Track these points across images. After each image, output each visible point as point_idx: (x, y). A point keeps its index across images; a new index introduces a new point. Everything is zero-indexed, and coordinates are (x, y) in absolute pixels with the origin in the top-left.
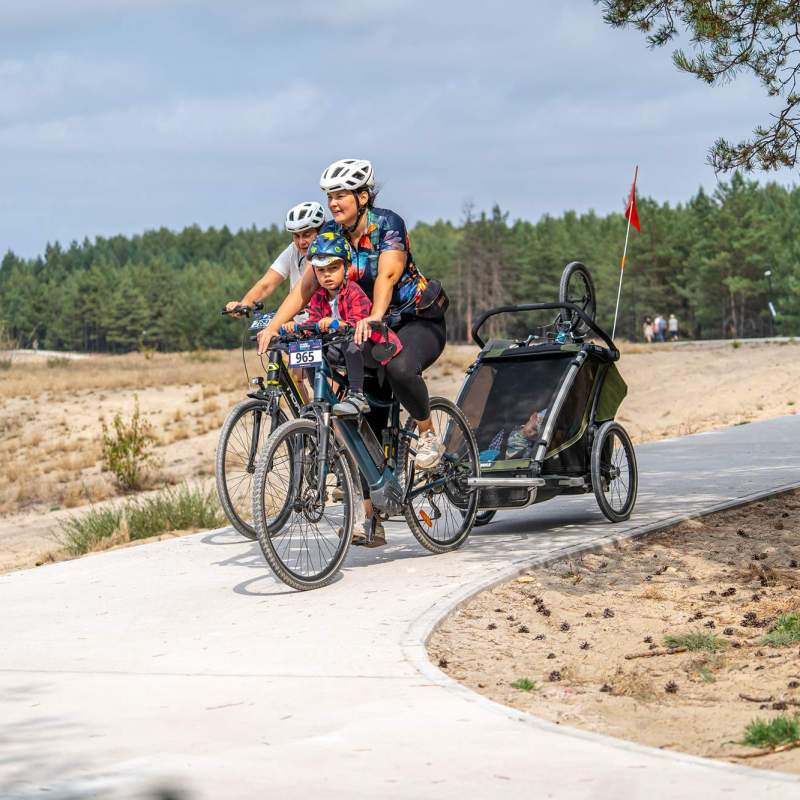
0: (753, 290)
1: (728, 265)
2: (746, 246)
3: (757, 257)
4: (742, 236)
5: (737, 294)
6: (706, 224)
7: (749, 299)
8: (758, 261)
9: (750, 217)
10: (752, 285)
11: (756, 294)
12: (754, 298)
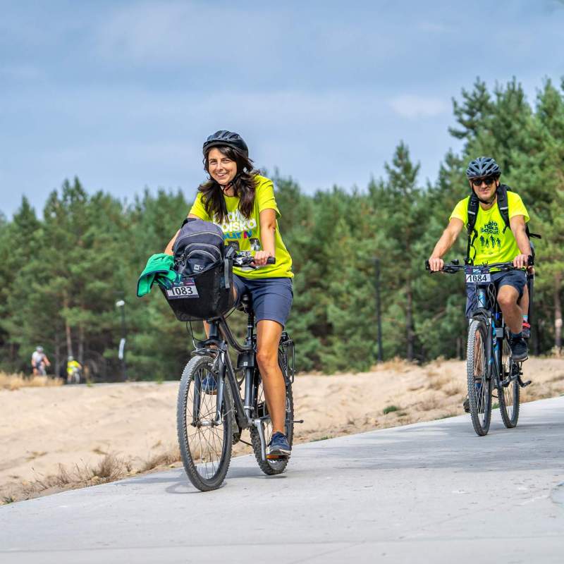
0: (94, 324)
1: (65, 293)
2: (89, 270)
3: (99, 284)
4: (83, 258)
5: (74, 329)
6: (32, 243)
7: (89, 335)
8: (102, 290)
9: (93, 235)
10: (95, 318)
11: (98, 329)
12: (97, 334)
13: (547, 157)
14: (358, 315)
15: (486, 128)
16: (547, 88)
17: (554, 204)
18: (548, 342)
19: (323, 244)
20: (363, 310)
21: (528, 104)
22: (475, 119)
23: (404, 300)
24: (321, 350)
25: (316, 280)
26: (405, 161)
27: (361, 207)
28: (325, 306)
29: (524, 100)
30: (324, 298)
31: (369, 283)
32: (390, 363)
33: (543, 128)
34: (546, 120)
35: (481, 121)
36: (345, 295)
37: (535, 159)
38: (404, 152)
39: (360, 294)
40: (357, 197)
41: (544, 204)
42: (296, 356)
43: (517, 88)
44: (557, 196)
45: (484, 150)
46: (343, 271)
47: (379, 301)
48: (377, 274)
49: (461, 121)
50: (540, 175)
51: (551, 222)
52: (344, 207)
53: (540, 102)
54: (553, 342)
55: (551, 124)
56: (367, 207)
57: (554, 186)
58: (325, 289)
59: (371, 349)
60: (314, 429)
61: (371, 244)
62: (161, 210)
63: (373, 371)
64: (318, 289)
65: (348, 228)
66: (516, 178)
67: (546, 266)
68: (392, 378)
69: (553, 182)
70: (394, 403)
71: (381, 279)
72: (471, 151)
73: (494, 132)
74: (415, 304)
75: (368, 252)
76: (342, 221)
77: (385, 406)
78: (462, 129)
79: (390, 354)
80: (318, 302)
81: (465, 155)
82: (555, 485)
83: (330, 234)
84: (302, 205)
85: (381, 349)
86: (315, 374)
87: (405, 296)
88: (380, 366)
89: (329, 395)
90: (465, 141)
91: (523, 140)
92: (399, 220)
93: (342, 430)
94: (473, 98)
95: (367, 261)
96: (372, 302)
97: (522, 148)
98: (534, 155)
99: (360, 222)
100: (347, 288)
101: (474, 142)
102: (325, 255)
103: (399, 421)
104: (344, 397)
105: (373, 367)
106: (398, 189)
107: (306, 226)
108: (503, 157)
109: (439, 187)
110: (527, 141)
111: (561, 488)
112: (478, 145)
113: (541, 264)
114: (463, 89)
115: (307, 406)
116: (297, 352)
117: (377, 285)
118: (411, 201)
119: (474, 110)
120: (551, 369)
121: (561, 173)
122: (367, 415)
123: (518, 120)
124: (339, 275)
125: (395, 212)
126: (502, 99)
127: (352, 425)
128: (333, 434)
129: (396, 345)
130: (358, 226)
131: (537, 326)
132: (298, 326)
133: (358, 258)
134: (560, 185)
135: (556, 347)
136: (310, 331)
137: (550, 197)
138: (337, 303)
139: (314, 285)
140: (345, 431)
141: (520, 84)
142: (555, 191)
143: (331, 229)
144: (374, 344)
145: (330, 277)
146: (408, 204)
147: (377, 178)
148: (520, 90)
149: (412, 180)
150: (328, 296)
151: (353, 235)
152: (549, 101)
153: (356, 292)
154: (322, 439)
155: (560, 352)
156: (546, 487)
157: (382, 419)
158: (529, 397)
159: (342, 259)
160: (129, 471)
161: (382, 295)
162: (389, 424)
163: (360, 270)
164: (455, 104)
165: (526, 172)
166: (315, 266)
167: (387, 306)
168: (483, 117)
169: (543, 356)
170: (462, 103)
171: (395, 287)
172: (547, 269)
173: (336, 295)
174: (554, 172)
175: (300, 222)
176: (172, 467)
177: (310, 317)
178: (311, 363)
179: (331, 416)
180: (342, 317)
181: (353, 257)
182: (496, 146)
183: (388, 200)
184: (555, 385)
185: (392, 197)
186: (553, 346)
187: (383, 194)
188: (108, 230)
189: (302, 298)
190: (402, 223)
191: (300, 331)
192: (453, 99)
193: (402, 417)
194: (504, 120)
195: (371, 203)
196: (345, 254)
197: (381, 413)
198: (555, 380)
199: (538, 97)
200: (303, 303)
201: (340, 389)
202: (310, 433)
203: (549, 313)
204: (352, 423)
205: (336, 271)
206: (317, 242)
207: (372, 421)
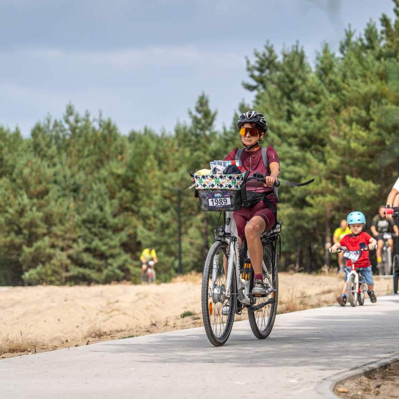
13: (323, 108)
14: (163, 235)
15: (273, 83)
16: (326, 51)
17: (328, 148)
18: (319, 262)
19: (134, 176)
20: (167, 231)
21: (308, 64)
22: (264, 75)
23: (201, 224)
24: (131, 264)
25: (128, 205)
26: (205, 108)
27: (167, 146)
28: (135, 227)
29: (305, 61)
30: (134, 220)
31: (172, 209)
32: (189, 276)
33: (320, 85)
34: (323, 77)
35: (269, 77)
36: (153, 219)
37: (313, 109)
38: (204, 100)
39: (165, 218)
40: (164, 136)
41: (319, 147)
42: (110, 268)
43: (299, 50)
44: (330, 140)
45: (271, 101)
46: (151, 199)
47: (180, 224)
48: (180, 201)
49: (252, 76)
50: (317, 123)
51: (325, 162)
52: (153, 145)
53: (319, 63)
54: (323, 262)
55: (327, 81)
56: (172, 146)
57: (328, 133)
58: (136, 213)
59: (173, 264)
60: (123, 329)
61: (175, 177)
63: (174, 282)
64: (130, 213)
65: (156, 162)
66: (296, 125)
67: (320, 199)
68: (189, 289)
69: (327, 130)
70: (190, 309)
71: (182, 205)
72: (260, 101)
73: (280, 87)
74: (210, 227)
75: (173, 183)
76: (152, 157)
77: (182, 311)
78: (253, 83)
79: (188, 268)
80: (130, 224)
81: (255, 104)
82: (320, 379)
83: (141, 168)
84: (119, 142)
85: (180, 264)
86: (125, 284)
87: (203, 221)
88: (179, 279)
89: (137, 301)
90: (255, 93)
91: (303, 94)
92: (199, 157)
93: (146, 330)
94: (263, 58)
95: (171, 190)
96: (175, 225)
97: (303, 101)
98: (312, 106)
99: (166, 158)
100: (154, 212)
101: (263, 94)
102: (137, 184)
103: (193, 323)
104: (149, 303)
105: (173, 279)
106: (198, 131)
107: (122, 160)
108: (286, 107)
109: (233, 131)
110: (307, 94)
111: (325, 382)
112: (267, 97)
113: (315, 197)
114: (255, 50)
115: (118, 310)
116: (111, 265)
117: (179, 210)
118: (209, 141)
119: (264, 68)
120: (320, 284)
121: (334, 121)
122: (167, 318)
123: (300, 77)
124: (148, 202)
125: (196, 150)
126: (287, 59)
127: (154, 326)
128: (138, 334)
129: (193, 262)
130: (165, 161)
131: (310, 249)
132: (112, 243)
133: (164, 188)
134: (333, 132)
135: (326, 266)
136: (122, 248)
137: (325, 142)
138: (145, 225)
139: (127, 209)
140: (148, 331)
141: (302, 47)
142: (328, 137)
143: (141, 163)
144: (175, 260)
145: (140, 203)
146: (206, 144)
147: (182, 122)
148: (302, 52)
149: (211, 124)
150: (138, 219)
151: (160, 169)
152: (326, 62)
153: (161, 216)
154: (129, 337)
155: (329, 270)
156: (312, 380)
157: (179, 322)
158: (302, 306)
159: (151, 188)
161: (183, 219)
162: (185, 326)
163: (165, 198)
164: (248, 62)
165: (305, 120)
166: (128, 193)
167: (187, 229)
168: (270, 73)
169: (314, 273)
170: (254, 61)
171: (194, 213)
172: (320, 201)
173: (145, 218)
174: (328, 121)
175: (116, 157)
176: (3, 357)
177: (123, 236)
178: (122, 274)
179: (137, 319)
180: (149, 237)
181: (160, 187)
182: (281, 98)
183: (190, 141)
184: (323, 298)
185: (193, 138)
186: (323, 265)
187: (186, 135)
189: (116, 220)
190: (201, 160)
191: (114, 247)
192: (246, 58)
193: (196, 321)
194: (288, 76)
195: (176, 143)
196: (153, 184)
197: (179, 317)
198: (324, 293)
199: (317, 59)
200: (117, 224)
201: (146, 296)
202: (119, 332)
203: (320, 238)
204: (155, 325)
205: (145, 198)
206: (130, 174)
207: (171, 323)
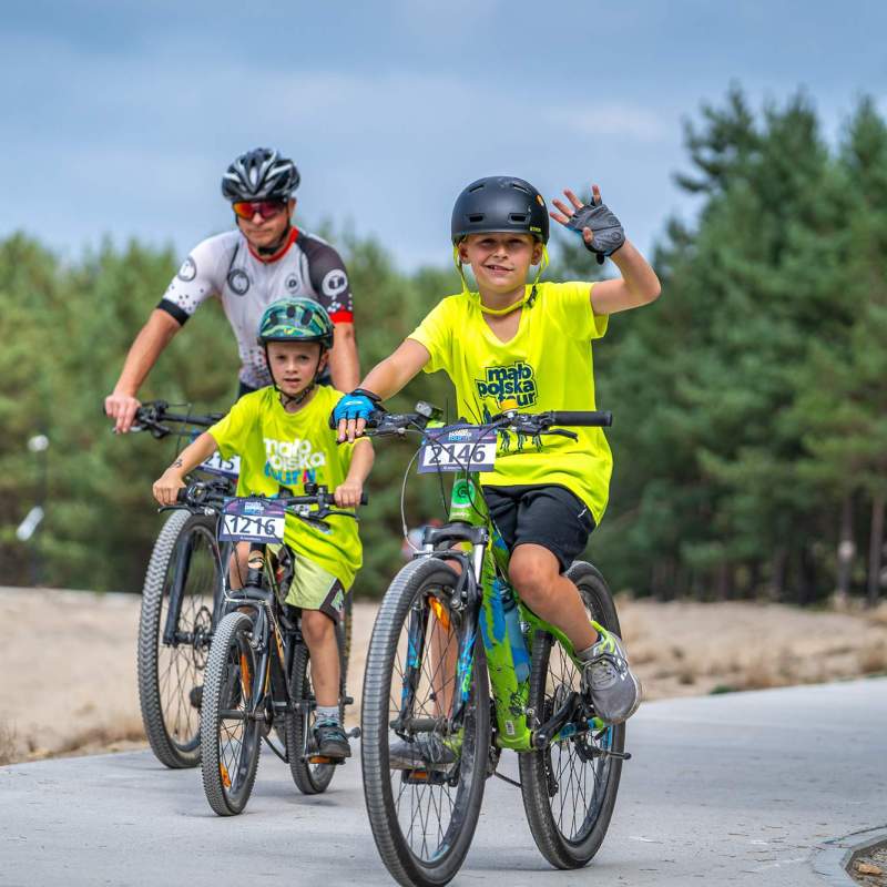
13: (854, 242)
15: (743, 176)
16: (864, 112)
17: (860, 331)
18: (823, 584)
22: (723, 157)
33: (848, 187)
35: (735, 163)
37: (829, 242)
41: (841, 328)
43: (803, 108)
45: (737, 218)
49: (699, 162)
50: (838, 272)
51: (850, 361)
53: (848, 137)
55: (867, 181)
57: (862, 295)
62: (132, 276)
66: (792, 276)
67: (833, 444)
69: (860, 288)
78: (698, 175)
81: (703, 222)
82: (819, 842)
90: (703, 198)
97: (809, 219)
98: (828, 234)
101: (719, 201)
108: (772, 233)
110: (818, 206)
112: (727, 210)
113: (824, 437)
119: (724, 141)
123: (804, 168)
131: (804, 553)
135: (839, 592)
137: (852, 316)
158: (782, 678)
160: (32, 749)
164: (688, 128)
165: (813, 265)
168: (739, 157)
169: (814, 607)
170: (702, 127)
184: (833, 663)
188: (27, 304)
194: (776, 164)
